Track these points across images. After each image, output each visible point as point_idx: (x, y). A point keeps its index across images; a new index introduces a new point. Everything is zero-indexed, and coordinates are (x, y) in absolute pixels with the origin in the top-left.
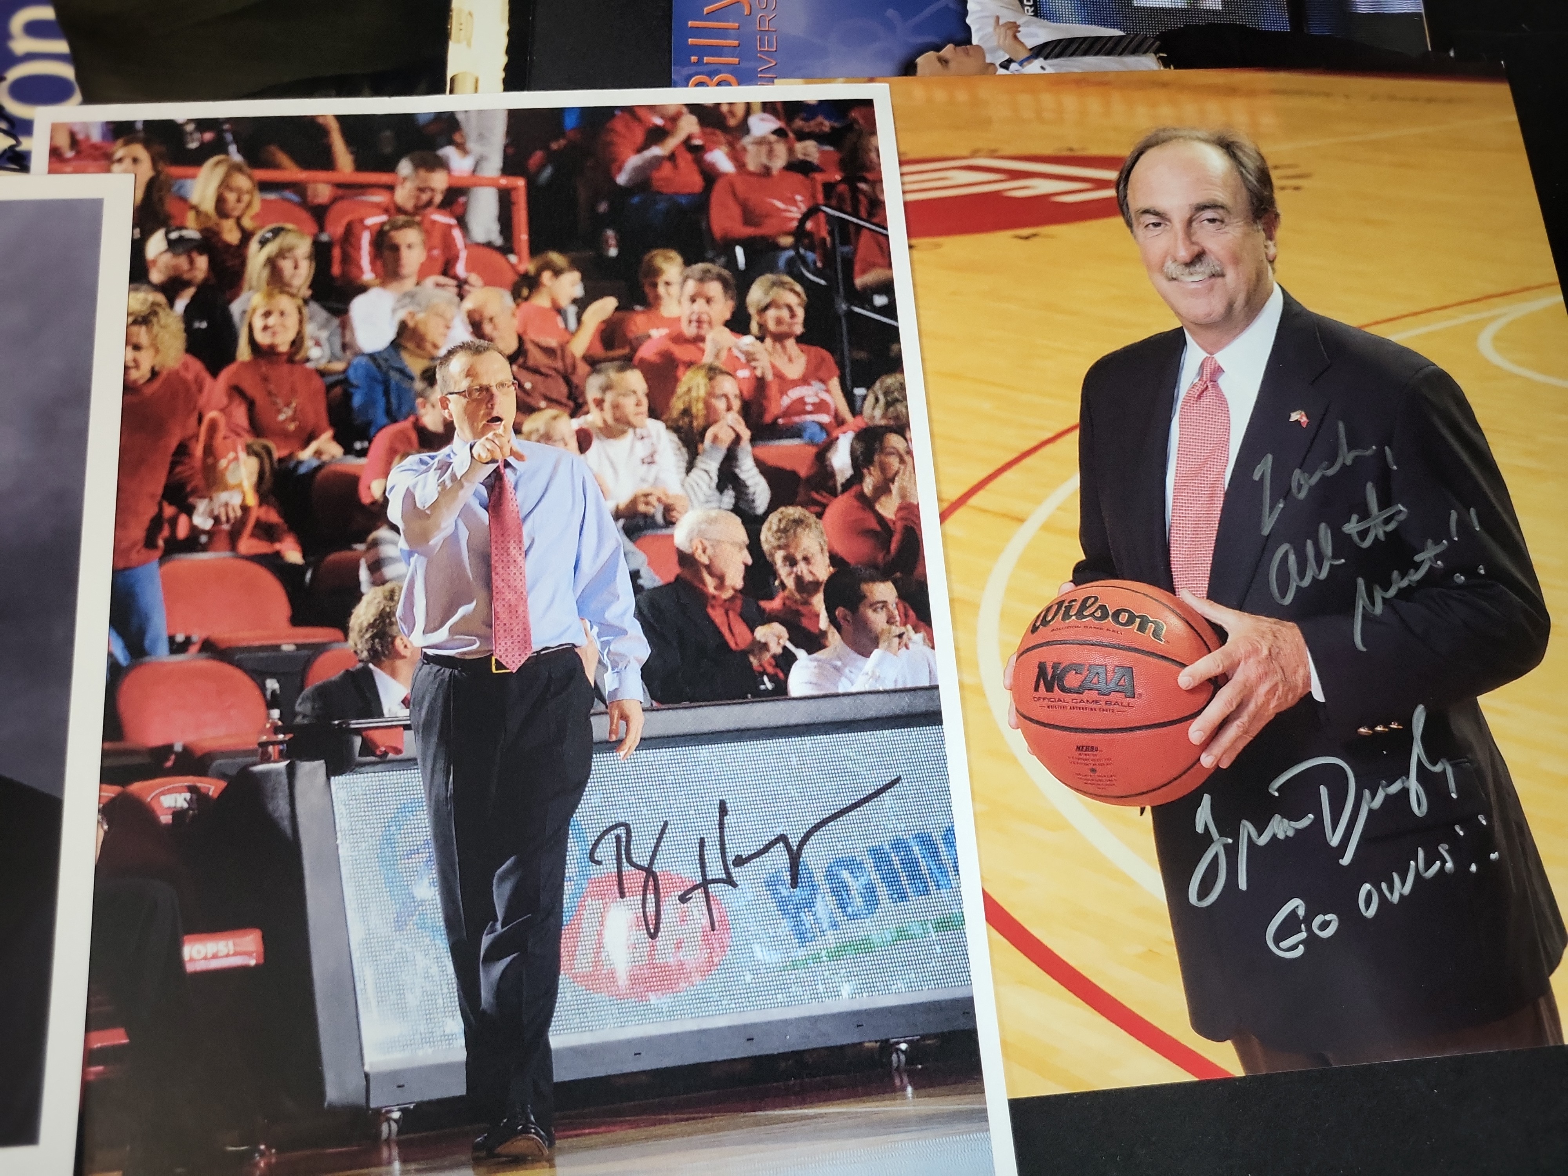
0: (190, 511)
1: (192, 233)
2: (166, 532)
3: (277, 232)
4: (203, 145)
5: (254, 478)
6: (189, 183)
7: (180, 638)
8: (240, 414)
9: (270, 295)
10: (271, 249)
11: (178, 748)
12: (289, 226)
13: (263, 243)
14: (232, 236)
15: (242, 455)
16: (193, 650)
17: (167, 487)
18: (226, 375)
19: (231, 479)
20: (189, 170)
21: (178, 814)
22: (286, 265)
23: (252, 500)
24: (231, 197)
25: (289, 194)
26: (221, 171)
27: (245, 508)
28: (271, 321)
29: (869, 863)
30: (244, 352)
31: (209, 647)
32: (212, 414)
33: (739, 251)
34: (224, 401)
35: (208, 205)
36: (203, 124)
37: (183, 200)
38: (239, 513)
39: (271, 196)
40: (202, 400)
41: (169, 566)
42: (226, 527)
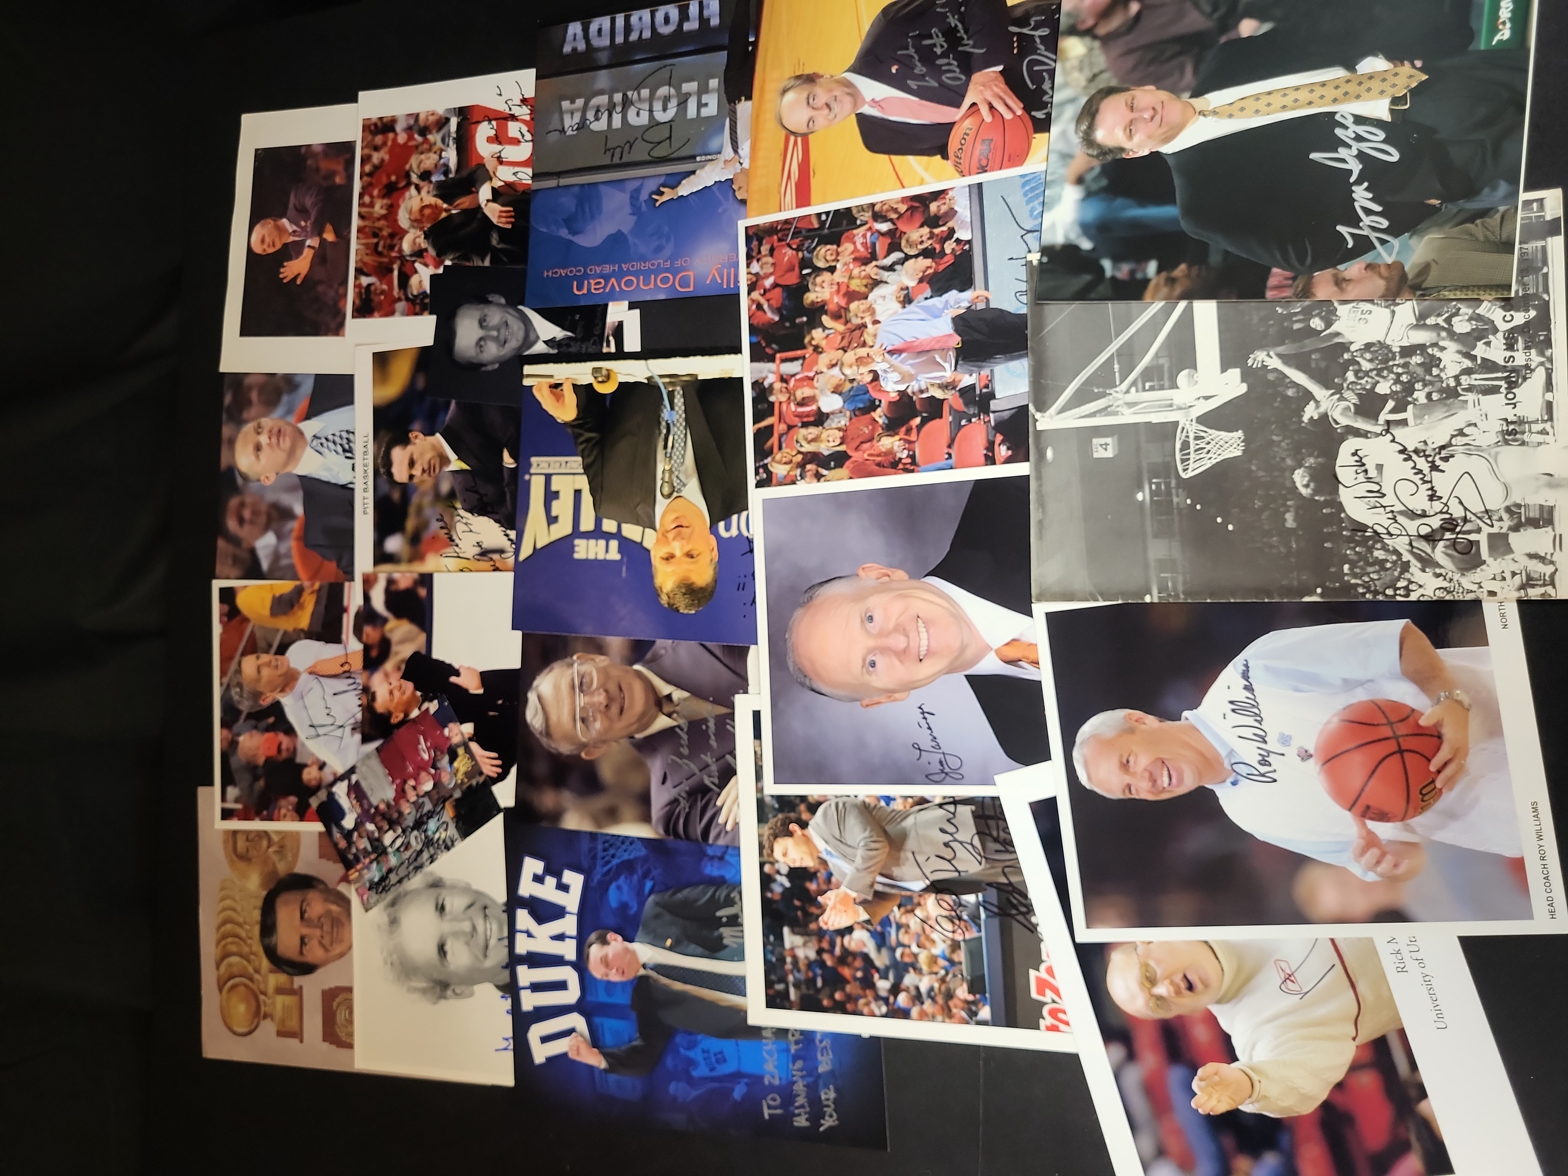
0: (900, 459)
1: (798, 471)
2: (908, 466)
3: (797, 442)
4: (765, 472)
5: (889, 438)
6: (779, 476)
7: (947, 456)
8: (866, 446)
9: (821, 441)
10: (804, 443)
11: (985, 452)
12: (795, 438)
13: (801, 446)
14: (799, 457)
15: (880, 443)
16: (950, 451)
17: (892, 468)
18: (850, 453)
19: (889, 446)
20: (774, 476)
21: (1008, 449)
22: (810, 437)
23: (897, 438)
24: (784, 460)
25: (783, 439)
26: (774, 464)
27: (900, 440)
28: (831, 439)
29: (1031, 205)
30: (843, 448)
31: (949, 446)
32: (866, 456)
33: (805, 272)
34: (861, 452)
35: (788, 467)
36: (757, 473)
37: (785, 477)
38: (902, 442)
39: (784, 445)
40: (860, 460)
41: (920, 464)
42: (907, 446)
